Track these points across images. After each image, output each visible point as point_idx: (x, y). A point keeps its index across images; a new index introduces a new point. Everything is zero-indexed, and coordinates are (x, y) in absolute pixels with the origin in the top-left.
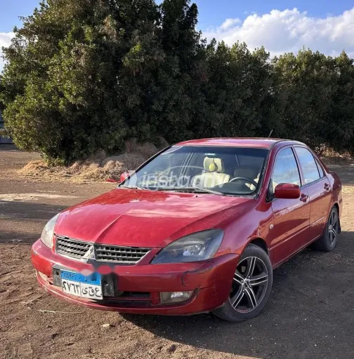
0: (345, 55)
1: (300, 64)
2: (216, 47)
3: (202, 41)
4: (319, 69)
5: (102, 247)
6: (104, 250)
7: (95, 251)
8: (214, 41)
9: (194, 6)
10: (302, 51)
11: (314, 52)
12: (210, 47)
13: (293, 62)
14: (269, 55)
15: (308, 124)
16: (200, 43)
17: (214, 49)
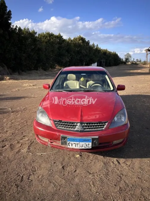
0: (60, 34)
1: (47, 37)
2: (17, 29)
3: (13, 26)
4: (53, 39)
5: (84, 123)
6: (86, 125)
7: (82, 126)
8: (16, 26)
9: (10, 11)
10: (46, 32)
11: (50, 33)
12: (16, 29)
13: (44, 36)
14: (36, 33)
15: (52, 58)
16: (12, 27)
17: (17, 30)
